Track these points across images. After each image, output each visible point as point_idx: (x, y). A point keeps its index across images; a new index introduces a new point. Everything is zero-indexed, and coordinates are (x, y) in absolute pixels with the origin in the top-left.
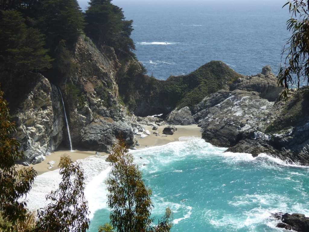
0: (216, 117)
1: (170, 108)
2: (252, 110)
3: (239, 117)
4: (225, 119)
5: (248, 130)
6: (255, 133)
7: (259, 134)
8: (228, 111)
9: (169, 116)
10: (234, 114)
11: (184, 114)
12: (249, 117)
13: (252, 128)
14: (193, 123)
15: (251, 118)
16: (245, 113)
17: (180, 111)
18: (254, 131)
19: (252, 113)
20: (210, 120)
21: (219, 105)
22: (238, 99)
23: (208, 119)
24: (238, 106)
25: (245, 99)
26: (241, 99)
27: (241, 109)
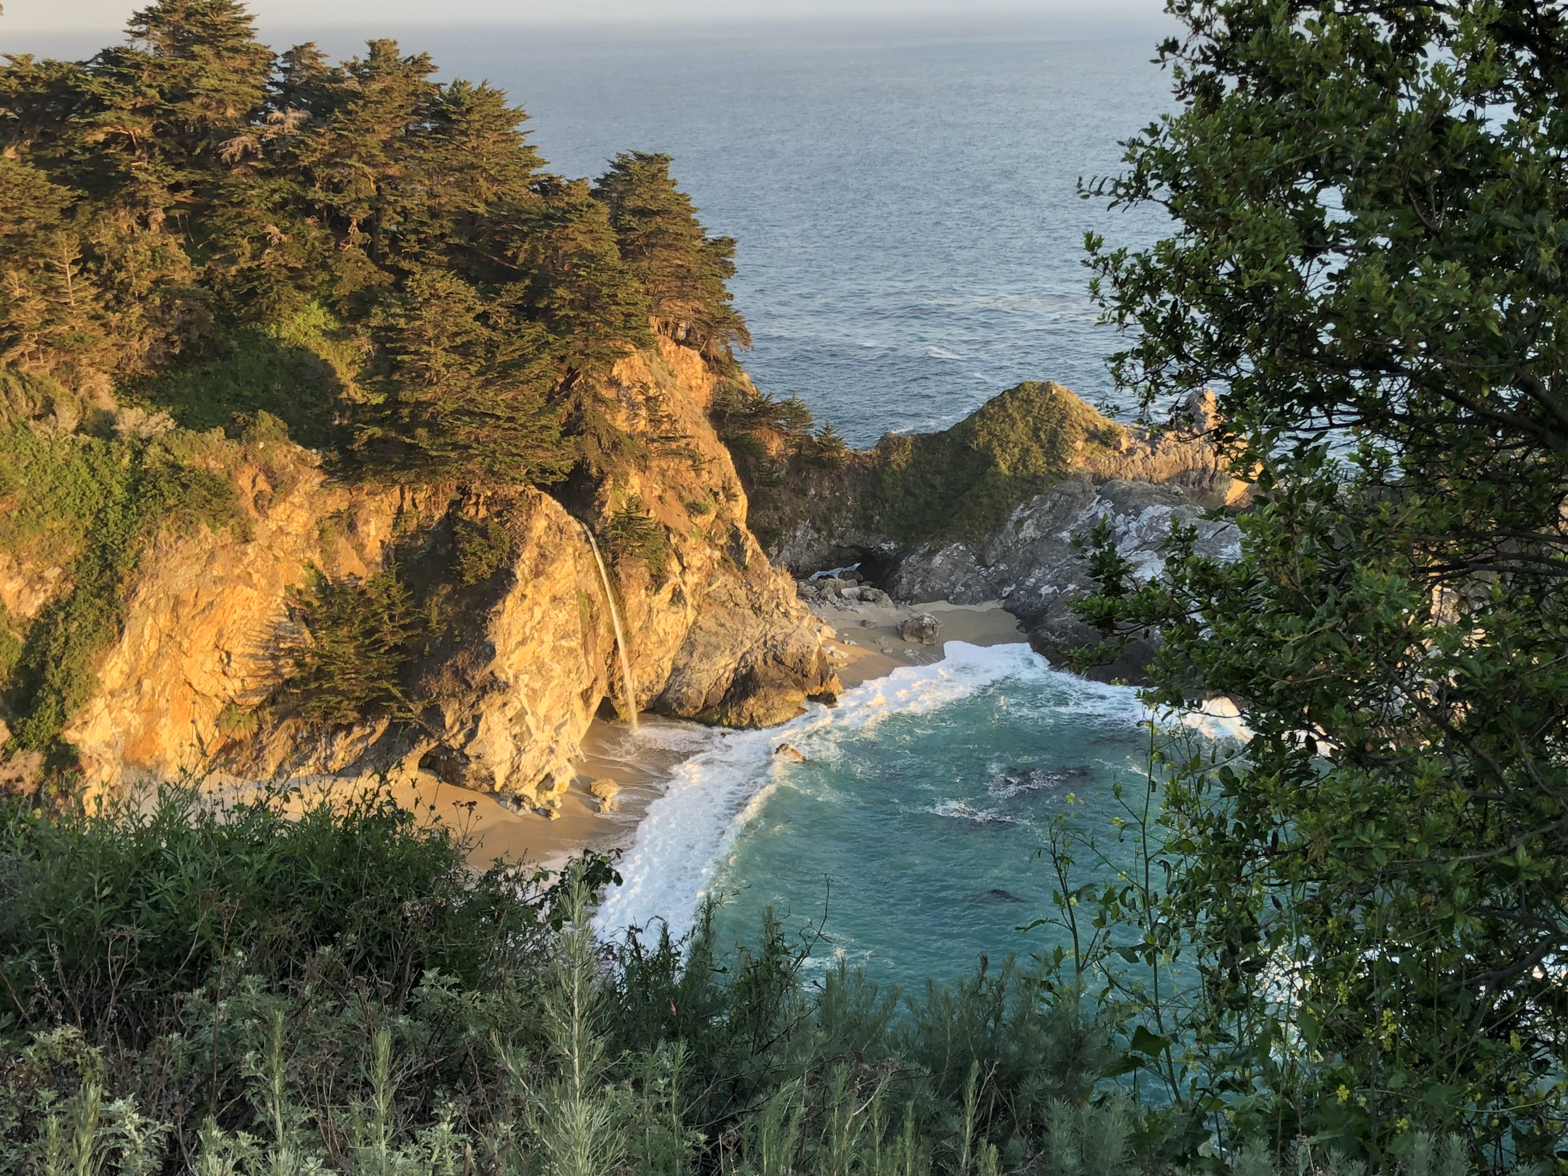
0: (1069, 580)
1: (893, 545)
9: (901, 577)
11: (952, 573)
14: (986, 599)
17: (938, 560)
20: (1046, 590)
21: (1065, 535)
22: (1128, 514)
23: (1036, 587)
24: (1136, 543)
25: (1158, 518)
26: (1138, 514)
27: (1155, 555)
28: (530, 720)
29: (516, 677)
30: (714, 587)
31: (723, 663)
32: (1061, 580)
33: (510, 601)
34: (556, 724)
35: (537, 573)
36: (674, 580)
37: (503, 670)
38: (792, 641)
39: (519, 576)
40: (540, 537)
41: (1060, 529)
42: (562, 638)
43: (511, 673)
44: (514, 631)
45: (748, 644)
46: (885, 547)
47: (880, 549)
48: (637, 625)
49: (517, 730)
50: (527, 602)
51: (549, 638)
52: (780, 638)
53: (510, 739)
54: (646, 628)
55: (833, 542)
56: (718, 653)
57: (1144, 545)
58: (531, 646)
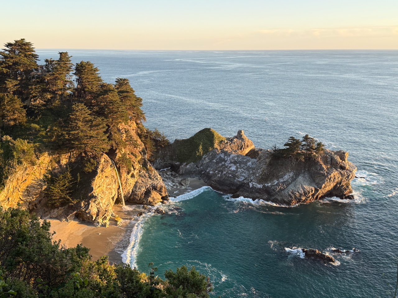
1: (178, 163)
2: (242, 166)
3: (234, 171)
4: (225, 172)
5: (243, 181)
6: (250, 183)
7: (253, 184)
8: (223, 165)
9: (180, 170)
10: (230, 169)
11: (191, 169)
12: (242, 170)
13: (246, 179)
15: (243, 171)
16: (237, 168)
17: (188, 166)
18: (249, 182)
19: (242, 168)
20: (211, 172)
21: (214, 161)
22: (227, 156)
23: (209, 172)
24: (229, 162)
25: (234, 157)
26: (229, 156)
27: (234, 165)
28: (101, 204)
29: (98, 194)
30: (141, 173)
31: (143, 190)
32: (214, 170)
33: (96, 177)
34: (107, 205)
35: (102, 171)
36: (132, 172)
37: (95, 193)
38: (159, 185)
39: (98, 172)
40: (103, 163)
41: (213, 159)
42: (108, 185)
43: (96, 194)
44: (97, 184)
45: (149, 185)
46: (176, 164)
47: (175, 164)
48: (124, 182)
49: (98, 207)
50: (100, 178)
51: (105, 186)
52: (156, 184)
53: (96, 209)
54: (126, 183)
55: (165, 163)
56: (142, 188)
57: (231, 163)
58: (101, 187)
